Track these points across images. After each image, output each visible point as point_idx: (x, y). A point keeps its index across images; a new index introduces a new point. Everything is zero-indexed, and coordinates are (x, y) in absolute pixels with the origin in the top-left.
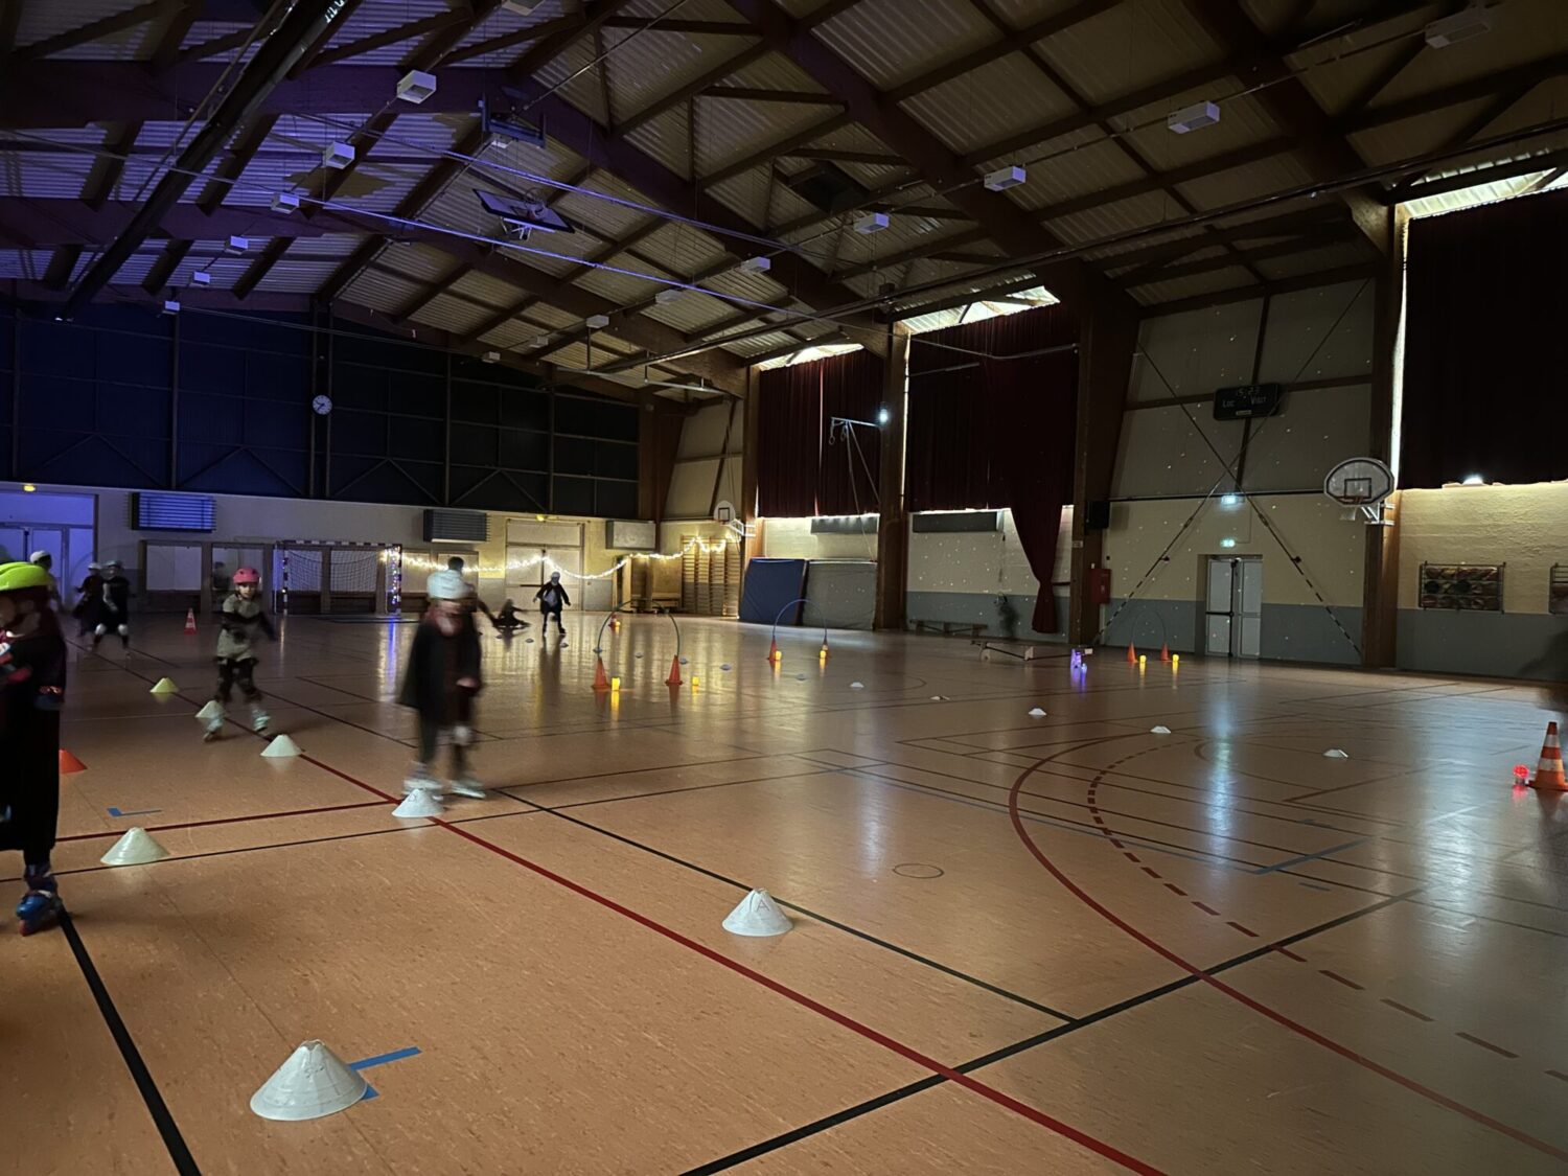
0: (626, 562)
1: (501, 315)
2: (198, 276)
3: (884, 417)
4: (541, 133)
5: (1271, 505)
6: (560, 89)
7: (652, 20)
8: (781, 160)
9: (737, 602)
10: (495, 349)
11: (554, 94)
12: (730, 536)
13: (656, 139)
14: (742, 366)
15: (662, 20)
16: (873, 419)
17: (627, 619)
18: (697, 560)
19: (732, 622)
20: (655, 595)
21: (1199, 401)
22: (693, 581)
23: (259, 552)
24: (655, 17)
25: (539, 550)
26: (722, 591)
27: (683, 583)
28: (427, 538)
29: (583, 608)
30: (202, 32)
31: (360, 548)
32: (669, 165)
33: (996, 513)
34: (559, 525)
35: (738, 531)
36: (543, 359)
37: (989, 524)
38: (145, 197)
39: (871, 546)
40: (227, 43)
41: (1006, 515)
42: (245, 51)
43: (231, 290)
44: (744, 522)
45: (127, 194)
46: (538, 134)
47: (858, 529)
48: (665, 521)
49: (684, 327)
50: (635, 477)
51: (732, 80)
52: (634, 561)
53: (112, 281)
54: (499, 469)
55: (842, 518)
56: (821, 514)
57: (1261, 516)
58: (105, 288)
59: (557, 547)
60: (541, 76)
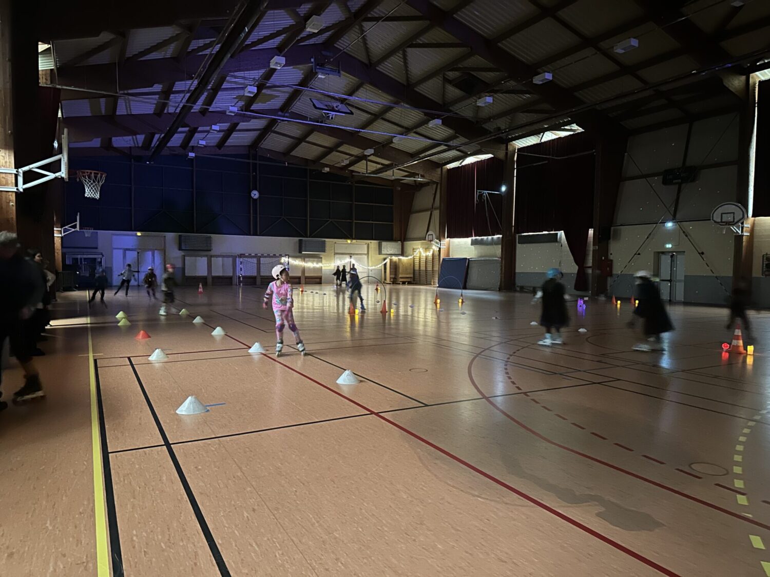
0: (388, 261)
1: (329, 150)
2: (201, 142)
3: (504, 189)
4: (339, 70)
5: (690, 227)
6: (347, 50)
7: (383, 17)
8: (447, 73)
9: (437, 279)
10: (327, 166)
11: (344, 52)
12: (435, 248)
13: (391, 67)
14: (439, 167)
15: (387, 17)
16: (499, 190)
17: (388, 287)
18: (420, 259)
19: (434, 288)
20: (400, 276)
21: (656, 176)
22: (418, 269)
23: (231, 259)
24: (384, 15)
25: (348, 256)
26: (431, 273)
27: (414, 270)
28: (300, 252)
29: (368, 282)
30: (195, 44)
31: (272, 257)
32: (396, 79)
33: (557, 234)
34: (356, 244)
35: (437, 245)
36: (349, 169)
37: (554, 238)
38: (178, 111)
39: (498, 250)
40: (206, 47)
41: (561, 234)
42: (213, 49)
43: (216, 146)
44: (440, 241)
45: (171, 110)
46: (337, 71)
47: (493, 243)
48: (406, 241)
49: (411, 151)
50: (392, 222)
51: (420, 40)
52: (391, 260)
53: (169, 145)
54: (331, 220)
55: (485, 238)
56: (475, 236)
57: (684, 232)
58: (166, 148)
59: (357, 254)
60: (338, 45)
